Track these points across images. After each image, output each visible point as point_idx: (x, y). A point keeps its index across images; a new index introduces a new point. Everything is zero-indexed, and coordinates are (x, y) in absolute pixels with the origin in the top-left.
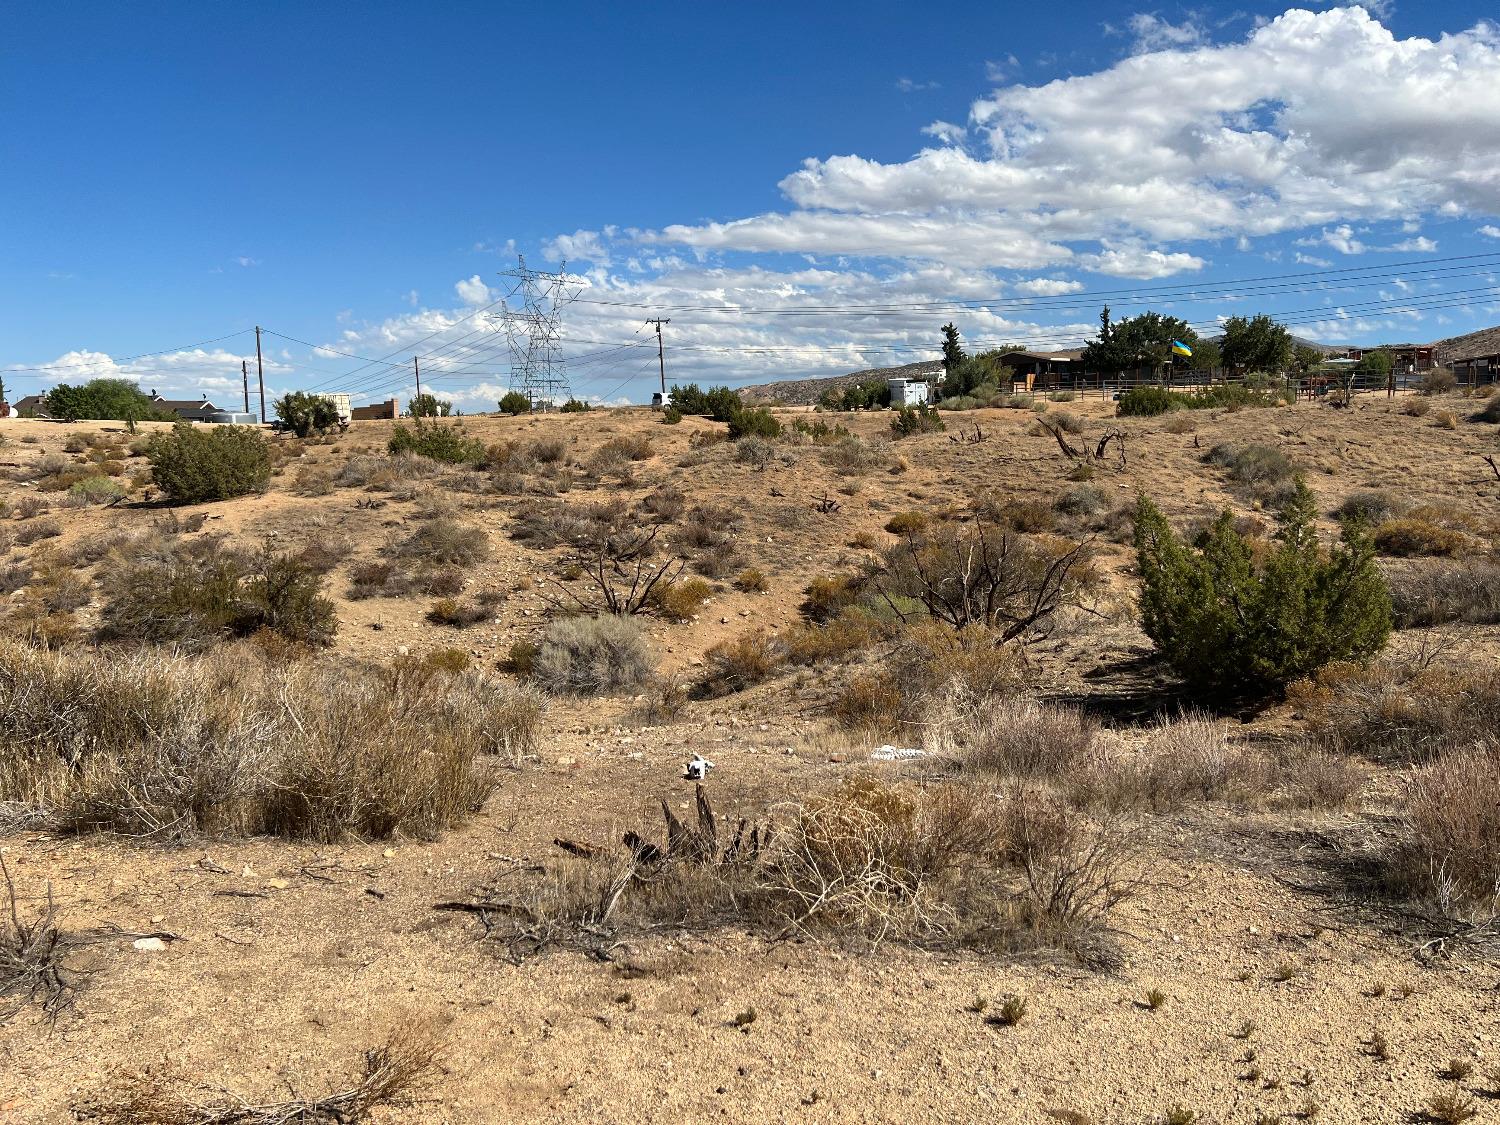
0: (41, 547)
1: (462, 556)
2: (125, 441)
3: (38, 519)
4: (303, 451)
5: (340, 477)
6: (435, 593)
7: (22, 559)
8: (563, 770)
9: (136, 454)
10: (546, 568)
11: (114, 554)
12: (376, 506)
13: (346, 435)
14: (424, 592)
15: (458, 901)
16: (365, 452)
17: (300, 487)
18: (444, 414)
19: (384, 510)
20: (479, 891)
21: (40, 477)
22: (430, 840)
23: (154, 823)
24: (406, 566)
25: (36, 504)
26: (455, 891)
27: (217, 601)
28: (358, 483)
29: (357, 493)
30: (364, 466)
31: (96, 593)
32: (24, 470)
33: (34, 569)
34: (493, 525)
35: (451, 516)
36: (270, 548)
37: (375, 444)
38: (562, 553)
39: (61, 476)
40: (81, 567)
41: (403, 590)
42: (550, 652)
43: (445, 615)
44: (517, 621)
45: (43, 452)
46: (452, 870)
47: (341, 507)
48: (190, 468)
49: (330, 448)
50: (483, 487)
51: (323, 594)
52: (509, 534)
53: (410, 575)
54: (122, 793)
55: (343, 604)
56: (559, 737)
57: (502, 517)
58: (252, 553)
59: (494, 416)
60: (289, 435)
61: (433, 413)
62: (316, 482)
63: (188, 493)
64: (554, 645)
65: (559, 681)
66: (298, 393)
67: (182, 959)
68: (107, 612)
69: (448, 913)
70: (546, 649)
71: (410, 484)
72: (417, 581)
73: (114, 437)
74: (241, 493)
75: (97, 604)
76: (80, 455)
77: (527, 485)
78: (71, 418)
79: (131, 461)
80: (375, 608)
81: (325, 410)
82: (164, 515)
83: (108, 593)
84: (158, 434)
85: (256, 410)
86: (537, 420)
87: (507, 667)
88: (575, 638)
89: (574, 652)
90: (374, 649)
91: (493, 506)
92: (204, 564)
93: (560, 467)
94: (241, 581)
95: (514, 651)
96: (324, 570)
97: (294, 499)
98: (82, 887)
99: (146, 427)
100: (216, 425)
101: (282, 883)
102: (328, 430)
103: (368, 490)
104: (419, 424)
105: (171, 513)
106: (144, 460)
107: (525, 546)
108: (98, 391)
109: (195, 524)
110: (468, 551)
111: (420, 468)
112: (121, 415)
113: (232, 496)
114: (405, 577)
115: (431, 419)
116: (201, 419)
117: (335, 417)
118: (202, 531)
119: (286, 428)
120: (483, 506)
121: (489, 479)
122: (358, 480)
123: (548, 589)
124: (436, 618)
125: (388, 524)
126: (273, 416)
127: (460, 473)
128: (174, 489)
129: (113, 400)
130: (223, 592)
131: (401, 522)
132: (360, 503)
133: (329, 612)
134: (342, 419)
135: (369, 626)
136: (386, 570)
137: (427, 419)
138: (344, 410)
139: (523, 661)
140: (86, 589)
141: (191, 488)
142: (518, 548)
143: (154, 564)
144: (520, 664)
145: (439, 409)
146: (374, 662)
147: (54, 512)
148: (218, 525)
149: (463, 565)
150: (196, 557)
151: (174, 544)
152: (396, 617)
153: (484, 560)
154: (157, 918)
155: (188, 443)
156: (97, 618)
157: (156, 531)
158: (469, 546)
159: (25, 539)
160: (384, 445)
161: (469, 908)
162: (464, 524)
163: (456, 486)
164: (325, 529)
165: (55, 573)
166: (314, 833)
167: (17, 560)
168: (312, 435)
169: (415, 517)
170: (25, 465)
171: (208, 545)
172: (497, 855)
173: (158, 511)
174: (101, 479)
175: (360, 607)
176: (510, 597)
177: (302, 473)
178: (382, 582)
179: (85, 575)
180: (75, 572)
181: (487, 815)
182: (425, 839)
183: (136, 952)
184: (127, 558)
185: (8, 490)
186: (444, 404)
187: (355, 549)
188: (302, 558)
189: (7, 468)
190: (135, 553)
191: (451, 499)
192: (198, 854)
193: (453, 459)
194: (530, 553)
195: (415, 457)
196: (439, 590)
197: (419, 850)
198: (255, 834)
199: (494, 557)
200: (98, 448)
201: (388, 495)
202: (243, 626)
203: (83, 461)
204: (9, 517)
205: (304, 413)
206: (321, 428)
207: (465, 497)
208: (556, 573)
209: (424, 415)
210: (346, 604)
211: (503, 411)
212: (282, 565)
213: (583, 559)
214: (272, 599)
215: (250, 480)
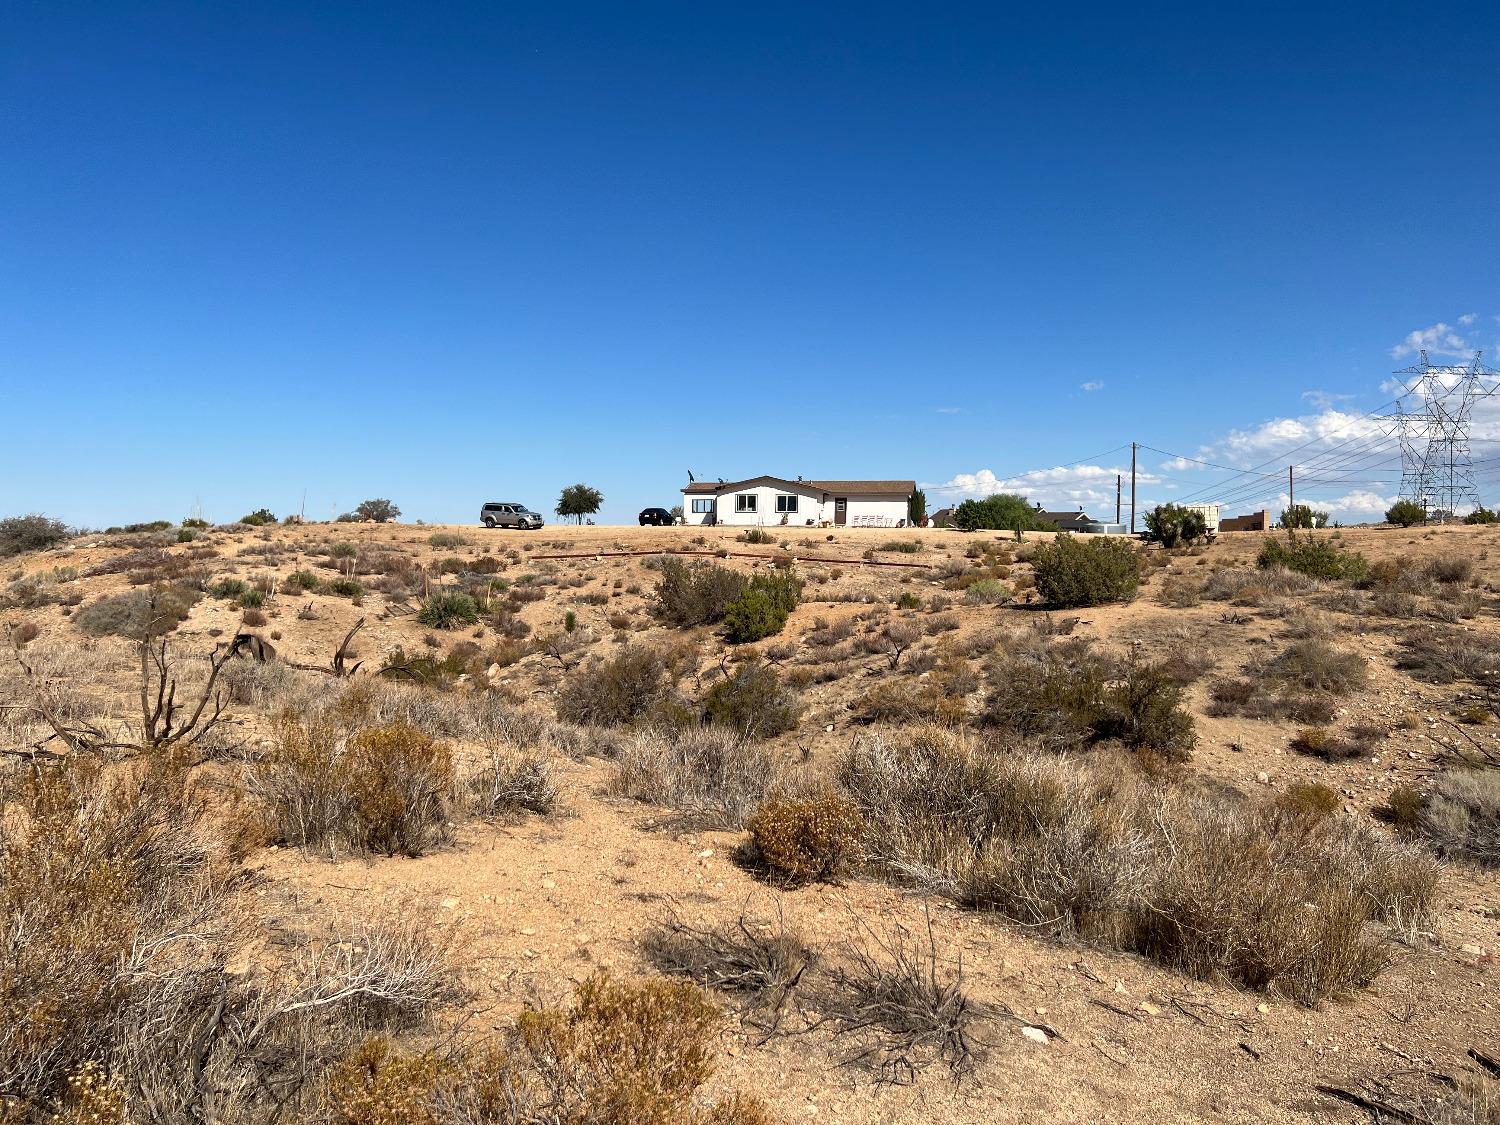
0: (944, 638)
1: (1335, 682)
2: (1012, 548)
3: (943, 614)
4: (1169, 562)
5: (1206, 589)
6: (1301, 719)
7: (930, 647)
8: (1471, 961)
9: (1021, 560)
10: (1439, 706)
11: (999, 650)
12: (1242, 621)
13: (1213, 547)
14: (1290, 718)
15: (1345, 1088)
16: (1231, 564)
17: (1165, 598)
18: (1319, 526)
19: (1250, 626)
20: (1370, 1085)
21: (946, 578)
22: (1309, 1006)
23: (1039, 916)
24: (1271, 687)
25: (943, 601)
26: (1343, 1075)
27: (1082, 702)
28: (1224, 597)
29: (1223, 607)
30: (1231, 579)
31: (982, 682)
32: (935, 571)
33: (938, 656)
34: (1375, 651)
35: (1325, 637)
36: (1135, 656)
37: (1242, 556)
38: (1462, 690)
39: (961, 578)
40: (973, 658)
41: (1267, 712)
42: (1442, 806)
43: (1312, 745)
44: (1400, 763)
45: (949, 556)
46: (1336, 1049)
47: (1205, 620)
48: (1066, 575)
49: (1196, 559)
50: (1364, 607)
51: (1183, 707)
52: (1393, 662)
53: (1275, 697)
54: (1014, 880)
55: (1202, 719)
56: (1458, 915)
57: (1388, 642)
58: (1117, 659)
59: (1379, 528)
60: (1157, 545)
61: (1307, 525)
62: (1182, 594)
63: (1063, 598)
64: (1447, 799)
65: (1453, 843)
66: (1168, 505)
67: (1063, 1059)
68: (990, 700)
69: (1335, 1100)
70: (1437, 803)
71: (1279, 600)
72: (1282, 705)
73: (1004, 545)
74: (1109, 600)
75: (982, 692)
76: (977, 560)
77: (1418, 608)
78: (973, 528)
79: (1015, 566)
80: (1235, 728)
81: (1194, 521)
82: (1041, 617)
83: (993, 684)
84: (1043, 543)
85: (1126, 521)
86: (1433, 533)
87: (1384, 815)
88: (1475, 796)
89: (1474, 811)
90: (1232, 771)
91: (1375, 629)
92: (1073, 666)
93: (1465, 589)
94: (1105, 685)
95: (1395, 797)
96: (1185, 683)
97: (1159, 609)
98: (979, 960)
99: (1031, 536)
100: (1091, 536)
101: (1154, 1010)
102: (1195, 541)
103: (1235, 604)
104: (1292, 536)
105: (1048, 615)
106: (1028, 565)
107: (1413, 677)
108: (995, 505)
109: (1067, 627)
110: (1344, 676)
111: (1291, 584)
112: (1012, 526)
113: (1101, 603)
114: (1268, 698)
115: (1306, 531)
116: (1076, 529)
117: (1202, 528)
118: (1073, 635)
119: (1154, 539)
120: (1363, 629)
121: (1372, 599)
122: (1225, 594)
123: (1439, 731)
124: (1301, 747)
125: (1253, 641)
126: (1142, 527)
127: (1338, 592)
128: (1052, 594)
129: (1007, 512)
130: (1088, 693)
131: (1268, 640)
132: (1224, 616)
133: (1188, 726)
134: (1210, 530)
135: (1228, 746)
136: (1249, 690)
137: (1301, 531)
138: (1212, 521)
139: (1405, 811)
140: (976, 678)
141: (1067, 593)
142: (1405, 678)
143: (1031, 662)
144: (1403, 814)
145: (1314, 521)
146: (1230, 784)
147: (955, 608)
148: (1087, 630)
149: (1337, 692)
150: (1067, 658)
151: (1049, 644)
152: (1257, 740)
153: (1362, 689)
154: (1042, 1010)
155: (1067, 553)
156: (982, 704)
157: (1034, 632)
158: (1344, 672)
159: (933, 631)
160: (1252, 557)
161: (1360, 1102)
162: (1340, 648)
163: (1332, 605)
164: (1189, 641)
165: (953, 662)
166: (1185, 965)
167: (926, 647)
168: (1179, 546)
169: (1284, 636)
170: (936, 567)
171: (1078, 648)
172: (1391, 1047)
173: (1037, 613)
174: (992, 581)
175: (1220, 725)
176: (1391, 735)
177: (1166, 583)
178: (1244, 701)
179: (975, 665)
180: (968, 662)
181: (1376, 994)
182: (1303, 1004)
183: (1024, 1038)
184: (1009, 654)
185: (922, 587)
186: (1320, 515)
187: (1217, 664)
188: (1164, 668)
189: (923, 569)
190: (1016, 650)
191: (1324, 618)
192: (1074, 957)
193: (1330, 575)
194: (1419, 686)
195: (1287, 572)
196: (1307, 717)
197: (1296, 1013)
198: (1127, 949)
199: (1375, 687)
200: (992, 554)
201: (1256, 610)
202: (1105, 730)
203: (979, 565)
204: (922, 610)
205: (1172, 524)
206: (1188, 539)
207: (1343, 618)
208: (1453, 714)
209: (1297, 527)
210: (1205, 719)
211: (1390, 522)
212: (1144, 674)
213: (1490, 699)
214: (1134, 706)
215: (1119, 589)
